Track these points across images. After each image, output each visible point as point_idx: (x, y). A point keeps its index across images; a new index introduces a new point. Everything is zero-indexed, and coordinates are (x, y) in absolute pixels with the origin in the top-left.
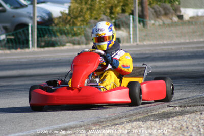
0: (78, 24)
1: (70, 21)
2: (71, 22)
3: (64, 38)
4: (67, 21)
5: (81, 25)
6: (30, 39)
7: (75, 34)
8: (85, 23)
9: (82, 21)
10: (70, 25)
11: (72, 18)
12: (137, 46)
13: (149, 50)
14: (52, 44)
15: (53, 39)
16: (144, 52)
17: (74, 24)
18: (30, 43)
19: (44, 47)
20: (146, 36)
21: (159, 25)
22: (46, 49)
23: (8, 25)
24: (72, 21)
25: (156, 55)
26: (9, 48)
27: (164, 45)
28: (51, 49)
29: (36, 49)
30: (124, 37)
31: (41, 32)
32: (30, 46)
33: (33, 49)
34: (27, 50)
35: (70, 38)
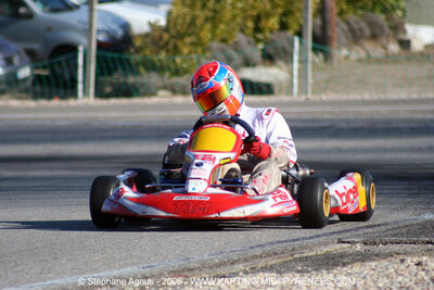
0: (185, 50)
1: (167, 43)
2: (170, 46)
3: (153, 79)
4: (161, 44)
5: (190, 52)
6: (80, 78)
7: (177, 72)
8: (199, 50)
9: (193, 44)
10: (168, 51)
11: (172, 37)
12: (307, 103)
13: (332, 113)
14: (126, 92)
15: (131, 79)
16: (320, 117)
17: (176, 51)
18: (80, 86)
19: (108, 96)
20: (328, 81)
21: (360, 60)
22: (113, 101)
23: (36, 46)
24: (172, 43)
25: (344, 125)
26: (36, 96)
27: (365, 103)
28: (124, 101)
29: (92, 100)
30: (280, 83)
31: (104, 65)
32: (80, 93)
33: (86, 101)
34: (72, 102)
35: (168, 78)
